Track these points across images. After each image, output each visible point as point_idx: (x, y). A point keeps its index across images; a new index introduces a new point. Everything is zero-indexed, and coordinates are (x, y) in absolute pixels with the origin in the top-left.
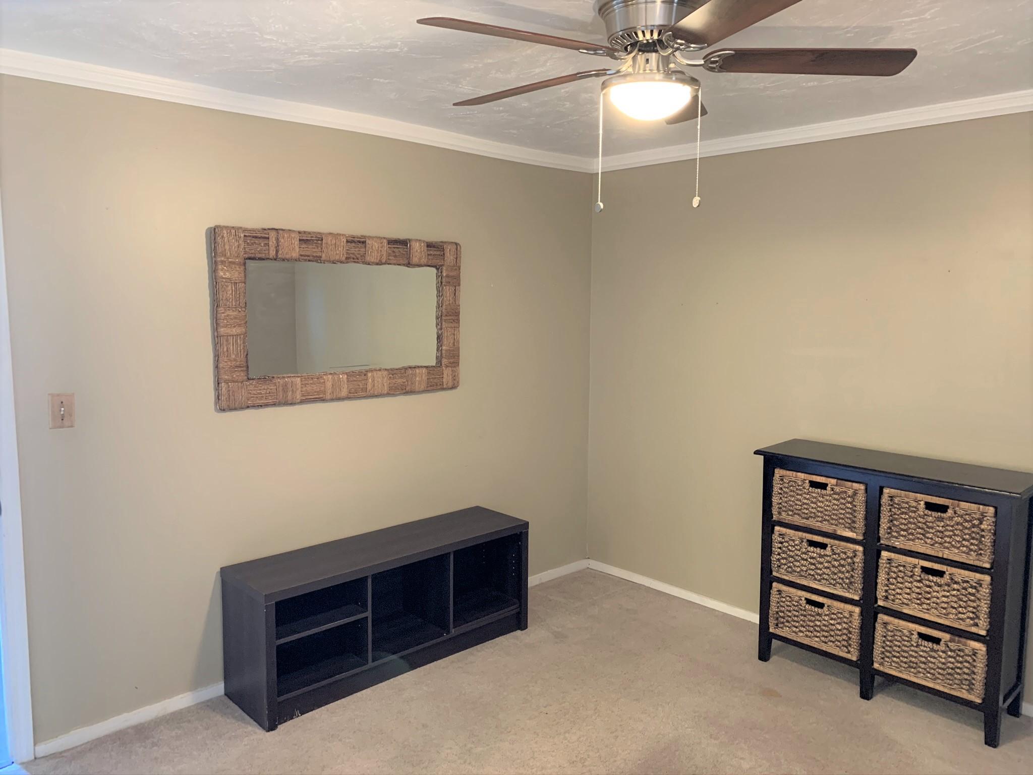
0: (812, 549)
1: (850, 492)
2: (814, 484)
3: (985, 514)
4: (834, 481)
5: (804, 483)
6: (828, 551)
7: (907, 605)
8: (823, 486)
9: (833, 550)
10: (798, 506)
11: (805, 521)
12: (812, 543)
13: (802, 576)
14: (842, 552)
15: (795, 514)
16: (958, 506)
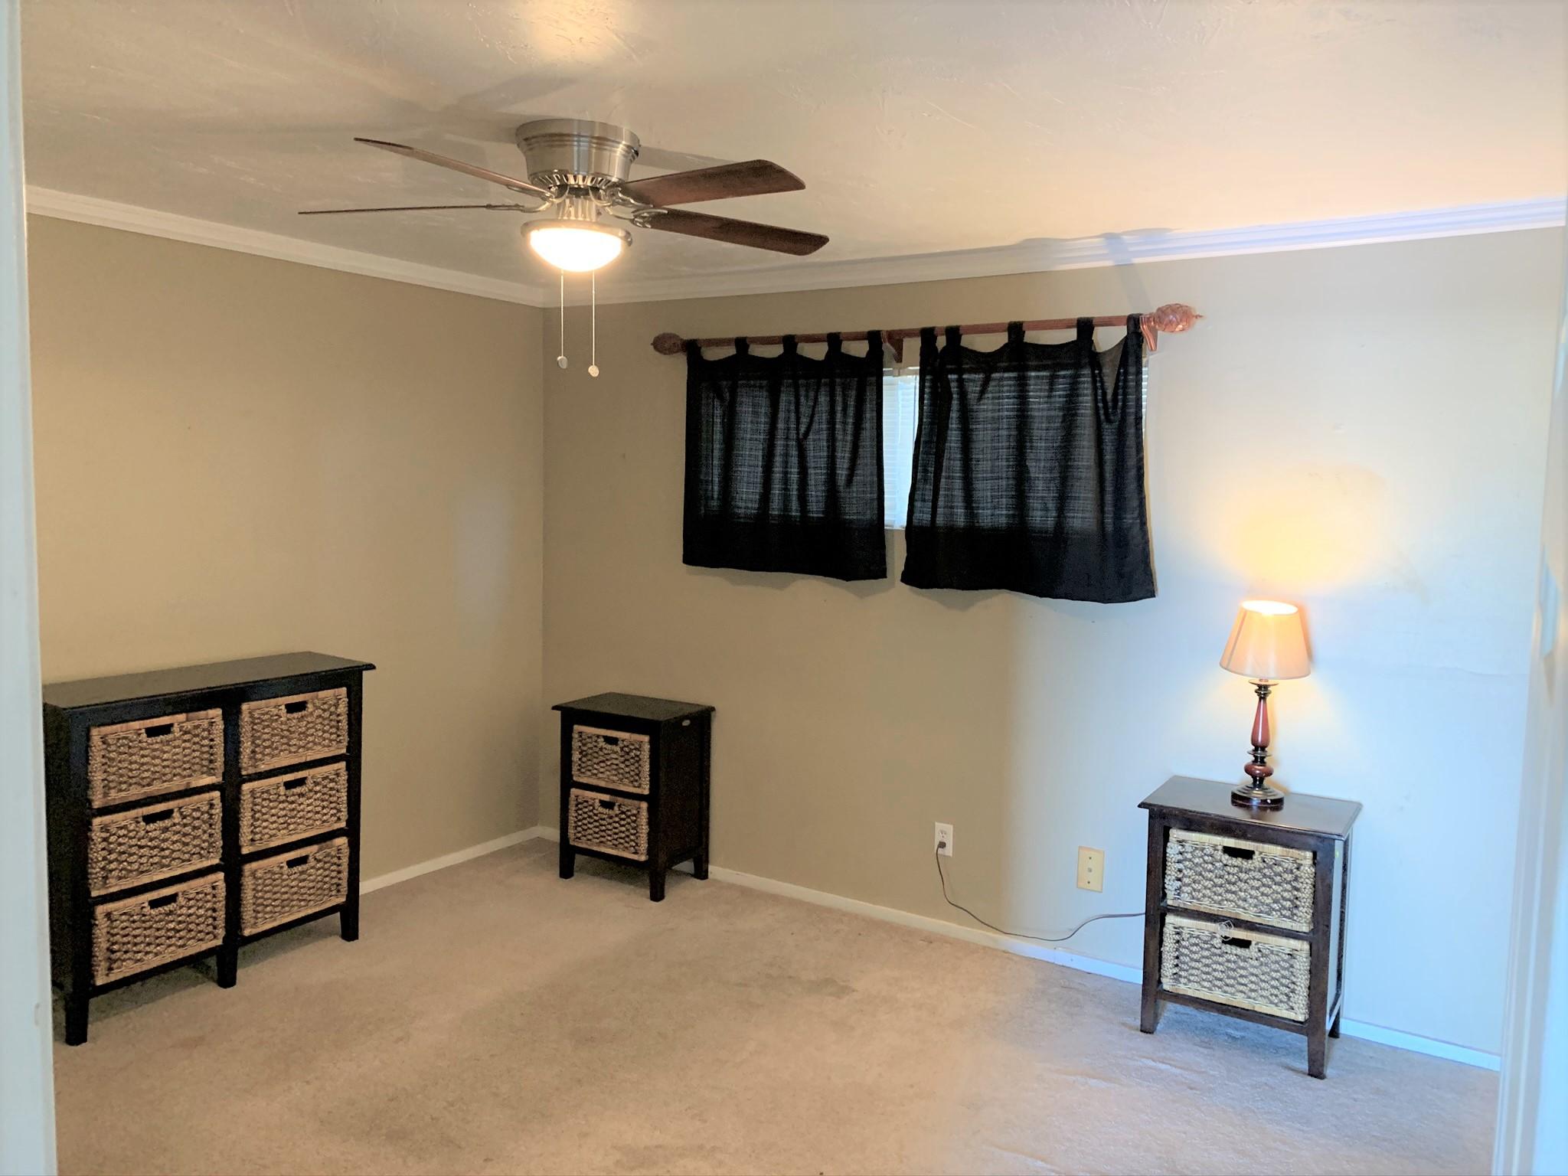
0: (152, 826)
1: (205, 724)
2: (152, 732)
3: (339, 697)
4: (182, 717)
5: (140, 734)
6: (176, 817)
7: (274, 835)
8: (166, 729)
9: (181, 813)
10: (134, 772)
11: (146, 789)
12: (149, 819)
13: (142, 872)
14: (194, 810)
15: (130, 785)
16: (317, 697)
